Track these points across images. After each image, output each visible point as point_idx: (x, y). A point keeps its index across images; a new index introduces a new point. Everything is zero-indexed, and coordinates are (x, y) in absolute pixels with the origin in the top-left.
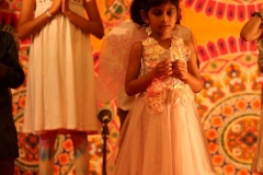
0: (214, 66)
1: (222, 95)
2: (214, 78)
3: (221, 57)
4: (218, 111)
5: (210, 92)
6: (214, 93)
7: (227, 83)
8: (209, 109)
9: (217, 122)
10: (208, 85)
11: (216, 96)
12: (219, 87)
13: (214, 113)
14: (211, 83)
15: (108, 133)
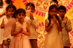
0: (40, 29)
1: (42, 37)
2: (40, 32)
3: (42, 27)
4: (41, 41)
5: (39, 36)
6: (40, 37)
7: (44, 34)
8: (39, 41)
9: (41, 44)
10: (38, 34)
11: (41, 37)
12: (42, 35)
13: (40, 42)
14: (39, 34)
15: (9, 45)
